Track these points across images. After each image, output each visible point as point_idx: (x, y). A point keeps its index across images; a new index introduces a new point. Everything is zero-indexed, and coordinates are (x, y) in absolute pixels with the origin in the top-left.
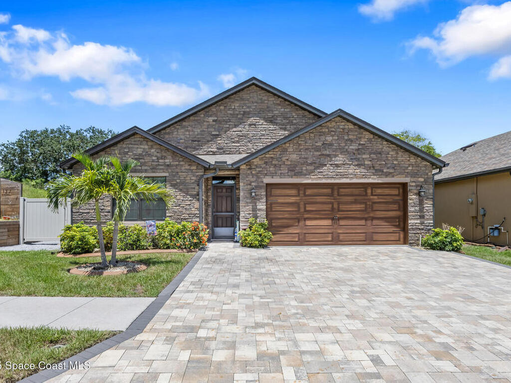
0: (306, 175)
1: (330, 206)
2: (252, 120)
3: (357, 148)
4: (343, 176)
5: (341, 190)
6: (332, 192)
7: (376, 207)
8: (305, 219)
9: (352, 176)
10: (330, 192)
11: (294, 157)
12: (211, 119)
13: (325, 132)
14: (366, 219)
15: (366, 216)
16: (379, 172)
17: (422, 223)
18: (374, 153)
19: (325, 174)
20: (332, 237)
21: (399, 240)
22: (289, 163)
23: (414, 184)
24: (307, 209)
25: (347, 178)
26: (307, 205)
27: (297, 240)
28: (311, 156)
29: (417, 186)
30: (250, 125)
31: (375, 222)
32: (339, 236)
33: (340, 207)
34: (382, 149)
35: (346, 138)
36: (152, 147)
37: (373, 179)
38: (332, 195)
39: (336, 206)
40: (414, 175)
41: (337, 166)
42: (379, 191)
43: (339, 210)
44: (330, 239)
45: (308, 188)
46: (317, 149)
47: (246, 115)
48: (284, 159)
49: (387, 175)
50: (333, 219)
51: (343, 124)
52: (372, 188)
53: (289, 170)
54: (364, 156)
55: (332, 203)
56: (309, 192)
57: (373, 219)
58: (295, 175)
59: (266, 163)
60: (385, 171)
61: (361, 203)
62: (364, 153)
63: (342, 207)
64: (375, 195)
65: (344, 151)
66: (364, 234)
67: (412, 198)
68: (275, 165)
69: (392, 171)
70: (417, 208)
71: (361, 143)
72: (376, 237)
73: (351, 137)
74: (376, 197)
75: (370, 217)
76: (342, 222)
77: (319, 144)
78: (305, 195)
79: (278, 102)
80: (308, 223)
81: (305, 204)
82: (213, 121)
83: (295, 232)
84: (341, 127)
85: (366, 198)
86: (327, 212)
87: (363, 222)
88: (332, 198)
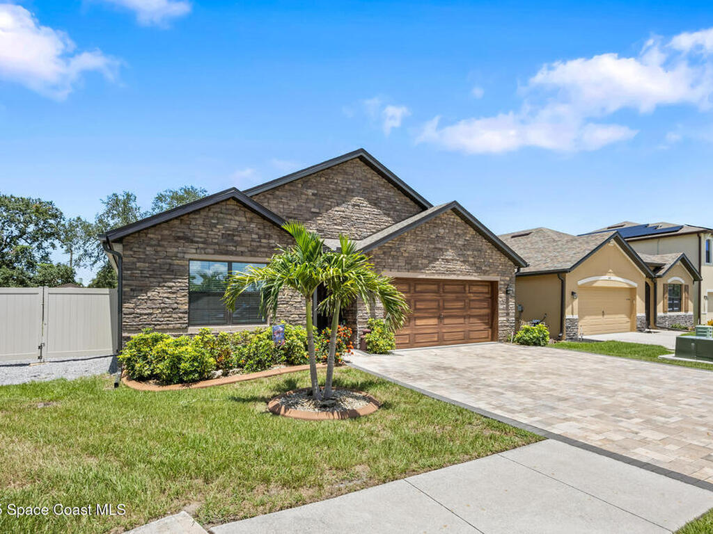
0: (421, 269)
1: (437, 304)
2: (355, 200)
3: (463, 243)
4: (452, 272)
5: (446, 287)
6: (439, 287)
7: (473, 305)
8: (416, 318)
9: (459, 272)
10: (436, 289)
11: (411, 248)
12: (310, 192)
13: (439, 223)
14: (464, 317)
15: (465, 314)
16: (479, 270)
17: (508, 320)
18: (476, 251)
19: (437, 269)
20: (438, 337)
21: (488, 338)
22: (407, 255)
23: (502, 283)
24: (418, 307)
25: (455, 274)
26: (417, 303)
27: (407, 342)
28: (426, 248)
29: (505, 284)
30: (354, 205)
31: (472, 320)
32: (443, 336)
33: (445, 304)
34: (481, 246)
35: (455, 232)
36: (251, 221)
37: (475, 276)
38: (437, 292)
39: (441, 304)
40: (503, 274)
41: (447, 261)
42: (475, 289)
43: (444, 309)
44: (436, 339)
45: (418, 284)
46: (432, 242)
47: (350, 192)
48: (402, 249)
49: (485, 273)
50: (439, 318)
51: (453, 217)
52: (469, 286)
53: (406, 263)
54: (468, 253)
55: (438, 301)
56: (419, 288)
57: (470, 316)
58: (411, 269)
59: (384, 253)
60: (483, 268)
61: (461, 301)
62: (469, 250)
63: (448, 305)
64: (472, 293)
65: (454, 247)
66: (463, 333)
67: (502, 296)
68: (393, 257)
69: (488, 269)
70: (505, 306)
71: (467, 238)
72: (473, 335)
73: (459, 231)
74: (472, 295)
75: (468, 315)
76: (447, 321)
77: (433, 236)
78: (416, 292)
79: (382, 183)
80: (419, 322)
81: (415, 301)
82: (313, 194)
83: (407, 333)
84: (452, 220)
85: (464, 295)
86: (434, 310)
87: (461, 321)
88: (438, 295)
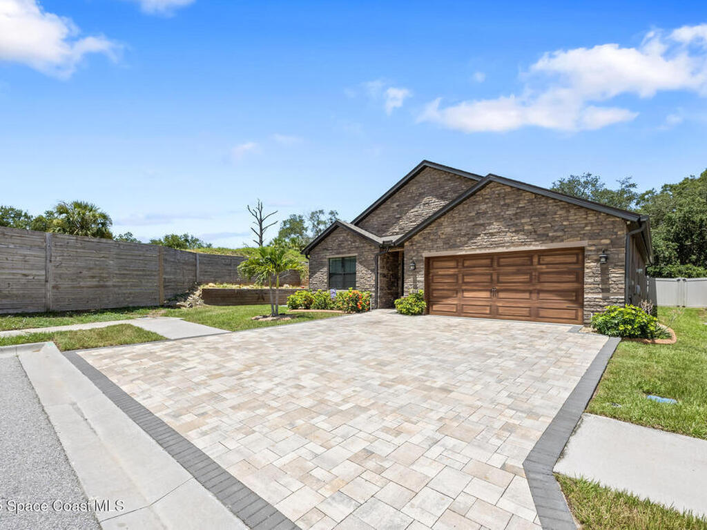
0: (460, 246)
1: (489, 277)
2: (426, 200)
3: (514, 212)
4: (498, 245)
5: (502, 260)
6: (492, 262)
7: (543, 278)
8: (464, 291)
9: (508, 244)
10: (489, 263)
11: (449, 230)
12: (395, 205)
13: (479, 200)
14: (531, 292)
15: (531, 288)
16: (543, 237)
17: (604, 299)
18: (536, 216)
19: (479, 244)
20: (490, 310)
21: (576, 319)
22: (444, 236)
23: (593, 248)
24: (466, 280)
25: (504, 246)
26: (465, 277)
27: (455, 310)
28: (465, 227)
29: (598, 250)
30: (424, 204)
31: (542, 296)
32: (497, 310)
33: (500, 277)
34: (546, 209)
35: (502, 203)
37: (534, 245)
38: (491, 266)
39: (495, 277)
40: (592, 236)
41: (492, 234)
42: (548, 259)
43: (498, 282)
44: (488, 312)
45: (467, 260)
46: (471, 220)
47: (422, 195)
48: (439, 233)
49: (553, 239)
50: (491, 291)
51: (499, 188)
52: (539, 256)
53: (444, 243)
54: (523, 221)
55: (491, 275)
56: (467, 263)
57: (539, 292)
58: (450, 248)
60: (550, 234)
61: (525, 274)
62: (523, 217)
63: (502, 278)
64: (543, 264)
65: (498, 218)
66: (528, 309)
67: (591, 266)
68: (432, 240)
69: (559, 234)
70: (598, 279)
71: (520, 206)
72: (543, 313)
73: (507, 201)
74: (544, 267)
75: (535, 289)
76: (502, 295)
77: (473, 214)
78: (464, 267)
79: (449, 177)
80: (466, 294)
81: (463, 276)
82: (397, 206)
83: (455, 302)
84: (497, 192)
85: (531, 267)
86: (485, 284)
87: (527, 295)
88: (491, 269)
